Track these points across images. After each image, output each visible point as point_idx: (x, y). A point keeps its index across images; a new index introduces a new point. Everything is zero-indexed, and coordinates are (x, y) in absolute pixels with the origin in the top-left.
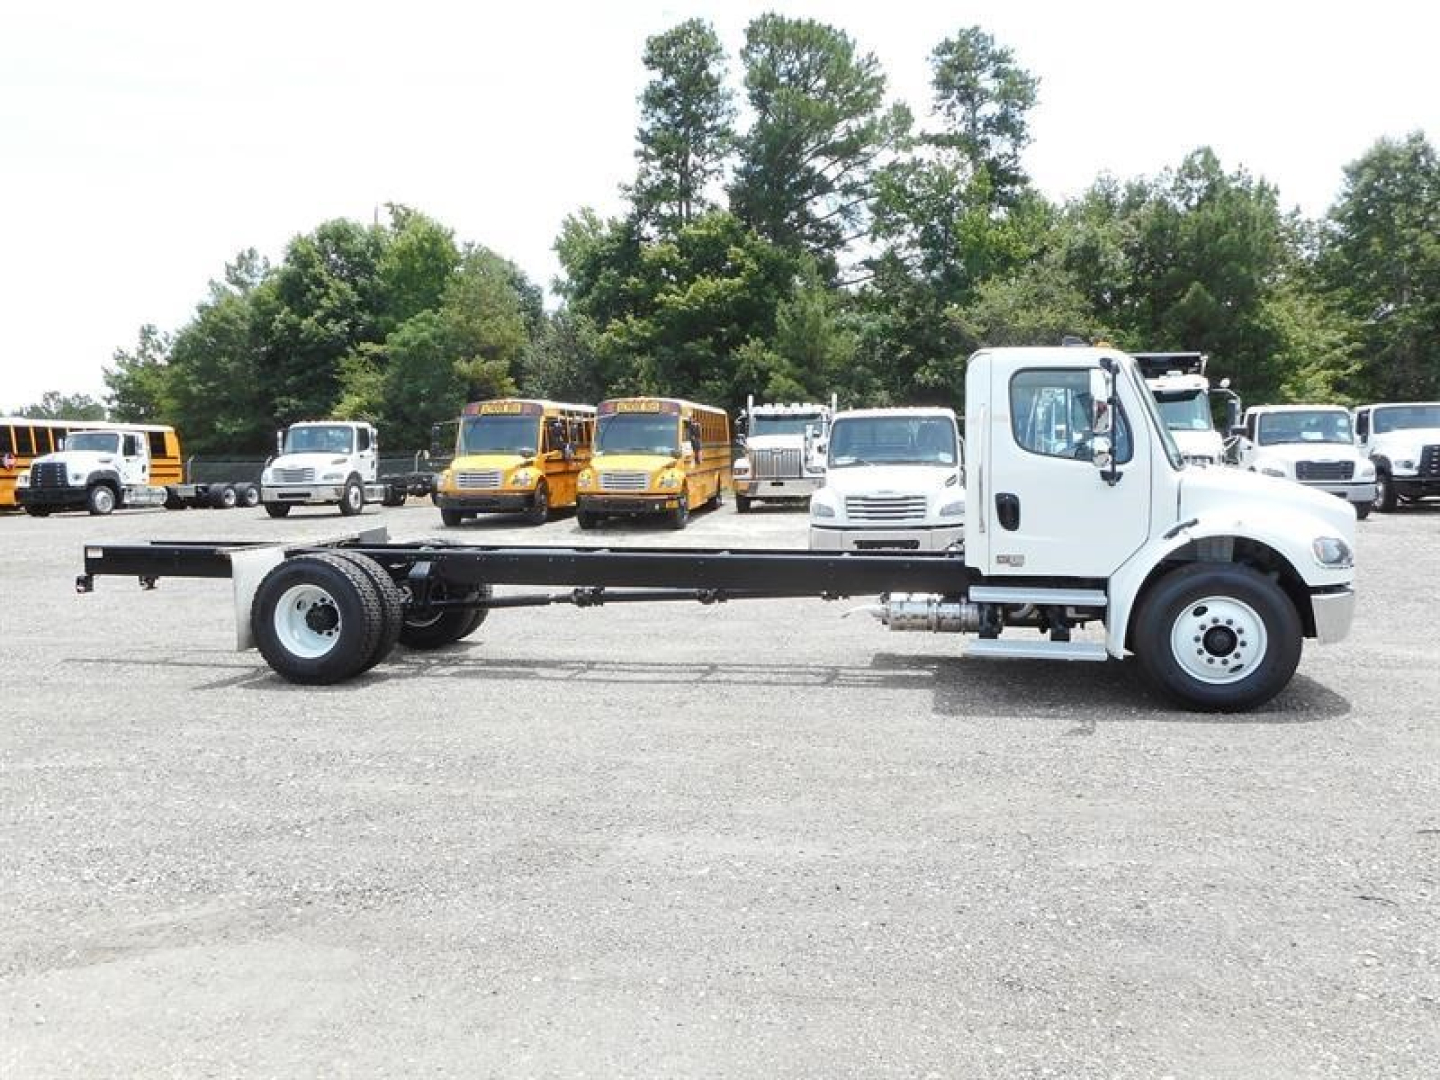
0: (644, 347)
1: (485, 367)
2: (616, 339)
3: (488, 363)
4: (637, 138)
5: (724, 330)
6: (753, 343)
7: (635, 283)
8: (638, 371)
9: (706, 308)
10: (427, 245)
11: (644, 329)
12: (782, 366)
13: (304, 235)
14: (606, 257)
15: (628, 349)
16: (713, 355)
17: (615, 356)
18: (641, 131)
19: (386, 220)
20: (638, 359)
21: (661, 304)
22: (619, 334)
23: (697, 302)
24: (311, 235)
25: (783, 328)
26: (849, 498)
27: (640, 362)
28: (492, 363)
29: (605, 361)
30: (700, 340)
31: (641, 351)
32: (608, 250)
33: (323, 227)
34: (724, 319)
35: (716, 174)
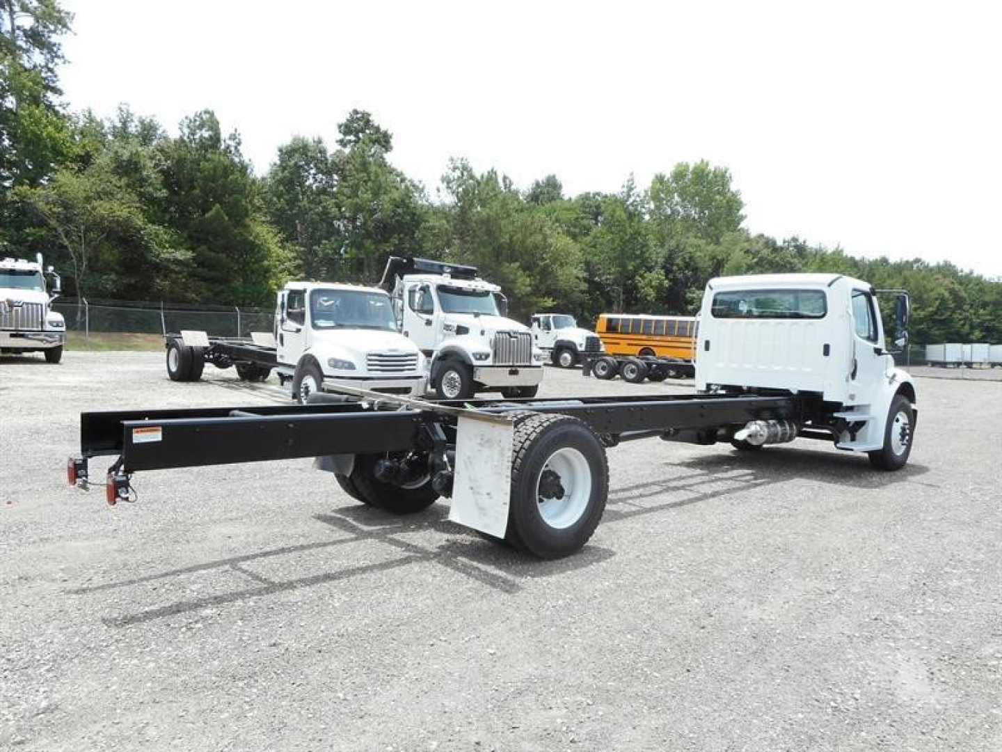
26: (370, 355)
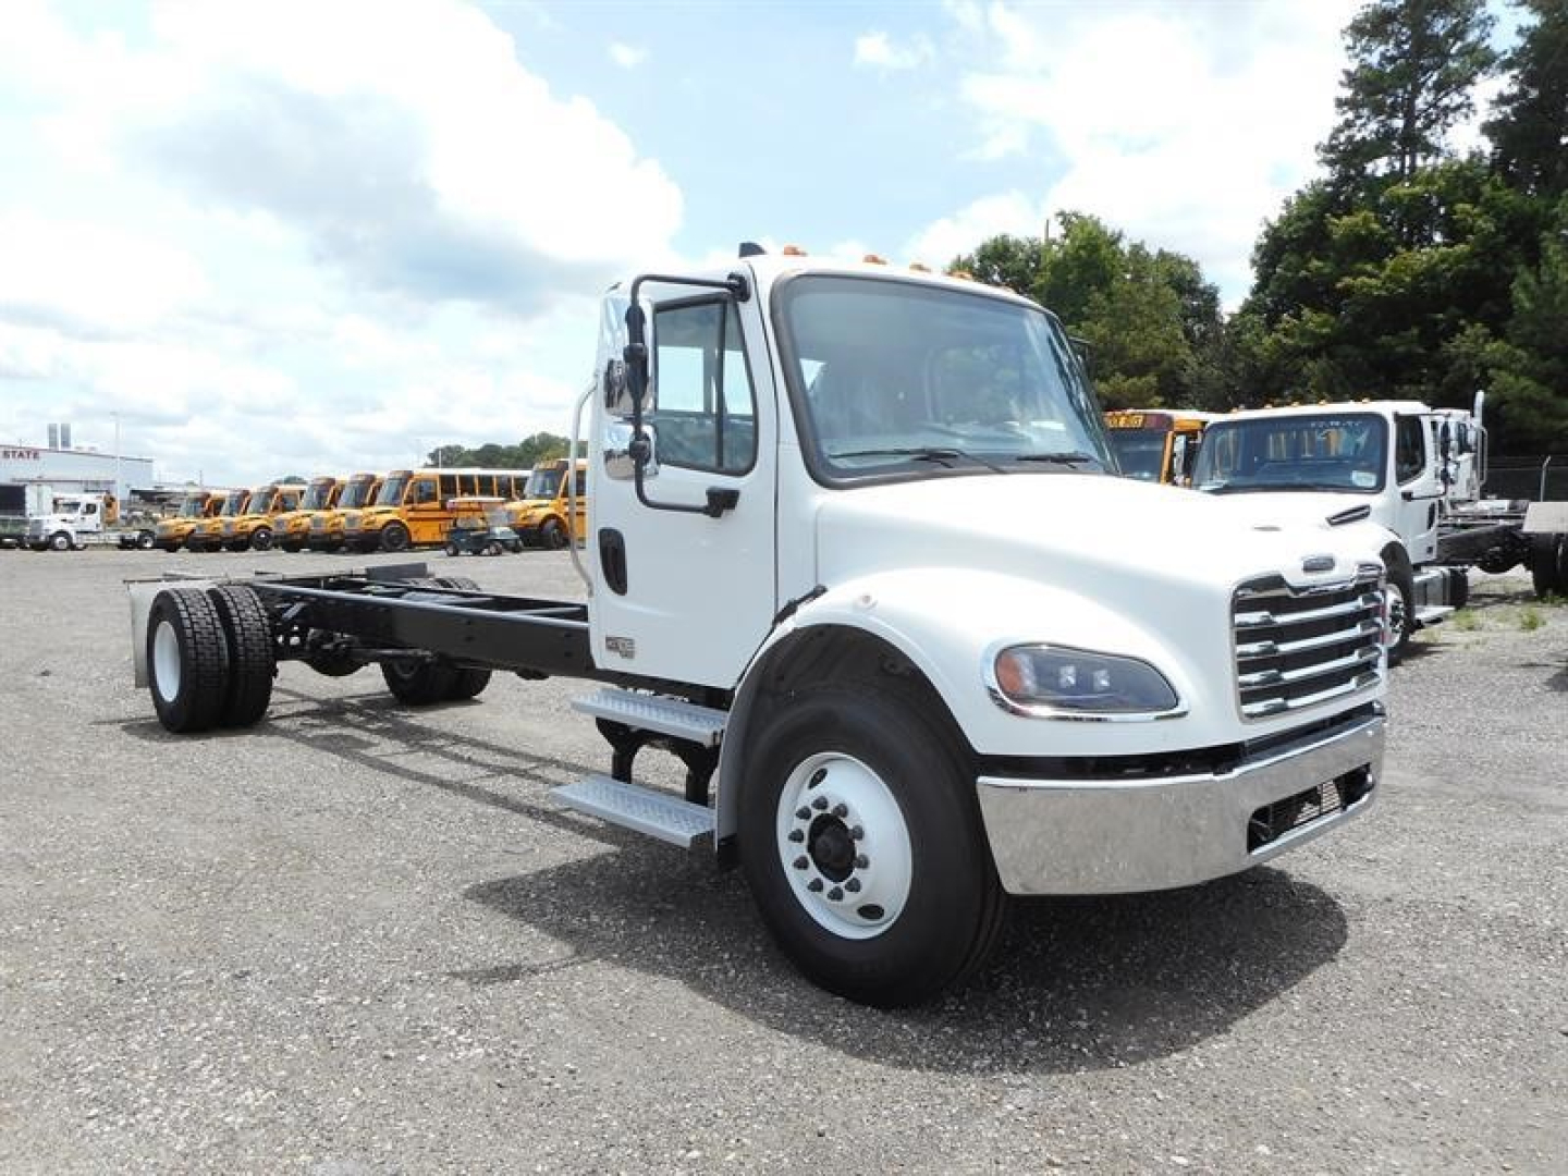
0: (1321, 347)
1: (1126, 385)
2: (1285, 340)
3: (1130, 381)
4: (1342, 84)
5: (1440, 316)
6: (1468, 331)
7: (1318, 268)
8: (1309, 379)
9: (1415, 289)
10: (1082, 252)
11: (1324, 325)
12: (1514, 359)
13: (963, 258)
14: (1293, 240)
15: (1299, 352)
16: (1421, 351)
17: (1284, 362)
18: (1347, 73)
19: (1057, 231)
20: (1310, 364)
21: (1348, 291)
22: (1287, 333)
23: (1400, 282)
24: (970, 258)
25: (1522, 307)
27: (1312, 367)
28: (1135, 380)
29: (1273, 369)
30: (1403, 333)
31: (1313, 354)
32: (1296, 231)
33: (984, 247)
34: (1440, 301)
35: (1464, 110)
